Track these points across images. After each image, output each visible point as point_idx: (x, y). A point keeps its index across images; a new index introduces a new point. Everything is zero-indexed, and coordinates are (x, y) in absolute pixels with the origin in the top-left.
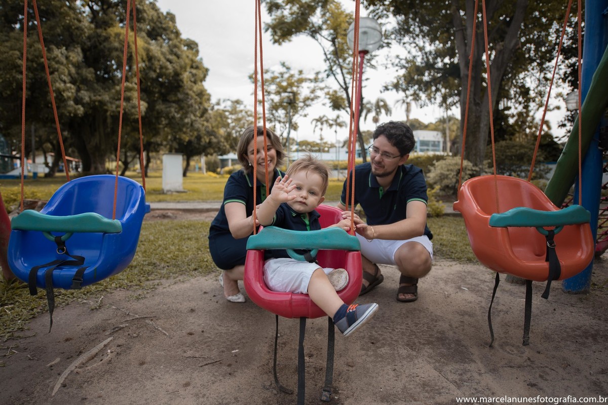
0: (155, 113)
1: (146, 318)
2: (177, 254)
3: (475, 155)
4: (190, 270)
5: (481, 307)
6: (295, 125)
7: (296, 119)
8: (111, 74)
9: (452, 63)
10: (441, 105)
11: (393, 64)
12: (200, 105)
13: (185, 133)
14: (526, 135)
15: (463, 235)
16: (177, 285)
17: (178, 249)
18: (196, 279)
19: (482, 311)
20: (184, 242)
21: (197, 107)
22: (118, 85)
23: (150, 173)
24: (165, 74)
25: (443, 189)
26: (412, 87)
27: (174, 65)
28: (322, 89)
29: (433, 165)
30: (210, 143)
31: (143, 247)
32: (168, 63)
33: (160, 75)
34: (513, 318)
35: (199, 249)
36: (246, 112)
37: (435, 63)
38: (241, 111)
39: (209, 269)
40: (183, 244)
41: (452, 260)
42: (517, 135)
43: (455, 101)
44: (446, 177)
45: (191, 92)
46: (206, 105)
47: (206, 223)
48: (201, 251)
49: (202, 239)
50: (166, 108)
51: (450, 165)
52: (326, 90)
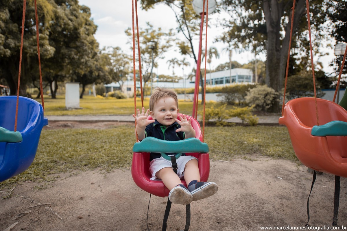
0: (61, 55)
1: (45, 205)
2: (73, 154)
3: (276, 84)
4: (82, 166)
5: (293, 192)
6: (156, 64)
7: (157, 60)
8: (30, 28)
9: (259, 24)
10: (252, 52)
11: (221, 24)
12: (91, 50)
13: (81, 69)
14: (307, 72)
15: (273, 139)
16: (71, 177)
17: (74, 150)
18: (86, 172)
19: (294, 195)
20: (78, 145)
21: (90, 51)
22: (35, 35)
23: (57, 96)
24: (67, 29)
25: (255, 107)
26: (233, 39)
27: (74, 23)
28: (174, 40)
29: (248, 91)
30: (99, 76)
31: (48, 148)
32: (70, 22)
33: (64, 30)
34: (318, 200)
35: (89, 150)
36: (123, 55)
37: (248, 24)
38: (120, 55)
39: (96, 164)
40: (78, 146)
41: (268, 156)
42: (301, 72)
43: (262, 49)
44: (257, 99)
45: (85, 42)
46: (96, 50)
47: (95, 130)
48: (91, 151)
49: (92, 143)
50: (69, 52)
51: (260, 91)
52: (177, 41)
